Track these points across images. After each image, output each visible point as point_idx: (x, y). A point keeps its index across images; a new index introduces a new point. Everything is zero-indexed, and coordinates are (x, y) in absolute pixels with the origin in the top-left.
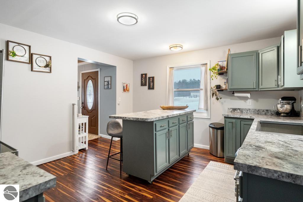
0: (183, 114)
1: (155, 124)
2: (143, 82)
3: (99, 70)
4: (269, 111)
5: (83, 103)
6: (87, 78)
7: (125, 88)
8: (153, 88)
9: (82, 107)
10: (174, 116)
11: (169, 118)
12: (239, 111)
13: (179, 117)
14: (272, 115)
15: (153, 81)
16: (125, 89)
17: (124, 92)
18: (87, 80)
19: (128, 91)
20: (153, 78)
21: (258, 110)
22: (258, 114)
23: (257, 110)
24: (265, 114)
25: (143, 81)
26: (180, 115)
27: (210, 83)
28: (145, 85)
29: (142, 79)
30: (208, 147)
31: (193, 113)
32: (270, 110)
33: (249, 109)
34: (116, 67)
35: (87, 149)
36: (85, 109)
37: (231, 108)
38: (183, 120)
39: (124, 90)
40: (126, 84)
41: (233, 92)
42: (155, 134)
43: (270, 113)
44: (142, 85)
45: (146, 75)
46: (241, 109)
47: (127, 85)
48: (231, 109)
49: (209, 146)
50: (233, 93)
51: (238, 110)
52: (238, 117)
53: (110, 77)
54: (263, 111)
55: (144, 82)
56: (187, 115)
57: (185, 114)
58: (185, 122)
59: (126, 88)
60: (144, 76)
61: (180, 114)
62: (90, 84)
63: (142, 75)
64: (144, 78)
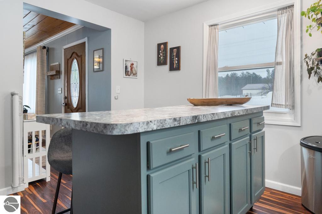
0: (242, 113)
1: (148, 144)
2: (160, 58)
3: (86, 40)
5: (66, 98)
6: (71, 56)
7: (129, 69)
8: (178, 68)
9: (64, 104)
10: (217, 118)
11: (199, 123)
13: (229, 121)
15: (178, 55)
16: (129, 71)
17: (128, 76)
18: (71, 59)
19: (135, 74)
20: (178, 48)
25: (161, 56)
26: (234, 117)
27: (302, 46)
28: (165, 63)
29: (159, 54)
30: (297, 190)
31: (262, 112)
34: (110, 29)
35: (48, 180)
36: (68, 108)
38: (240, 130)
39: (127, 73)
40: (131, 63)
42: (148, 177)
44: (160, 63)
45: (165, 44)
47: (133, 64)
49: (300, 189)
53: (102, 50)
55: (162, 58)
56: (250, 117)
57: (246, 115)
58: (246, 136)
59: (131, 69)
60: (162, 46)
61: (233, 112)
62: (75, 65)
63: (159, 45)
64: (163, 51)
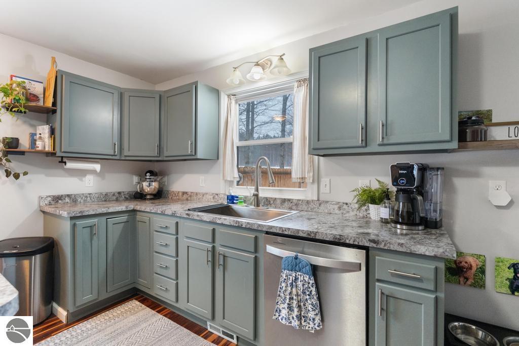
4: (122, 194)
12: (69, 201)
14: (126, 199)
21: (106, 195)
22: (105, 201)
23: (104, 194)
24: (117, 200)
32: (123, 192)
33: (90, 194)
37: (50, 196)
41: (62, 159)
43: (123, 196)
46: (73, 196)
48: (49, 199)
50: (60, 162)
51: (67, 198)
52: (105, 212)
54: (114, 195)
